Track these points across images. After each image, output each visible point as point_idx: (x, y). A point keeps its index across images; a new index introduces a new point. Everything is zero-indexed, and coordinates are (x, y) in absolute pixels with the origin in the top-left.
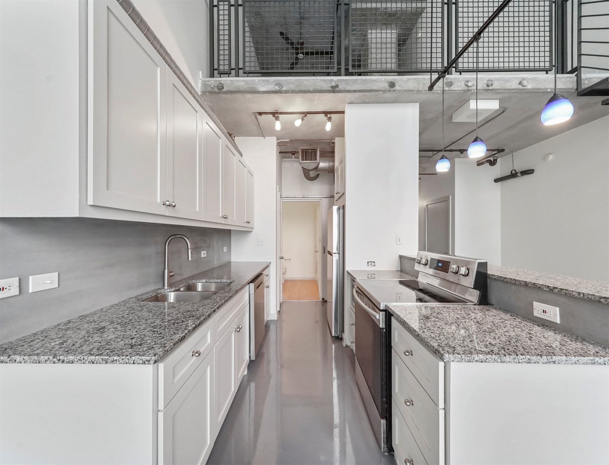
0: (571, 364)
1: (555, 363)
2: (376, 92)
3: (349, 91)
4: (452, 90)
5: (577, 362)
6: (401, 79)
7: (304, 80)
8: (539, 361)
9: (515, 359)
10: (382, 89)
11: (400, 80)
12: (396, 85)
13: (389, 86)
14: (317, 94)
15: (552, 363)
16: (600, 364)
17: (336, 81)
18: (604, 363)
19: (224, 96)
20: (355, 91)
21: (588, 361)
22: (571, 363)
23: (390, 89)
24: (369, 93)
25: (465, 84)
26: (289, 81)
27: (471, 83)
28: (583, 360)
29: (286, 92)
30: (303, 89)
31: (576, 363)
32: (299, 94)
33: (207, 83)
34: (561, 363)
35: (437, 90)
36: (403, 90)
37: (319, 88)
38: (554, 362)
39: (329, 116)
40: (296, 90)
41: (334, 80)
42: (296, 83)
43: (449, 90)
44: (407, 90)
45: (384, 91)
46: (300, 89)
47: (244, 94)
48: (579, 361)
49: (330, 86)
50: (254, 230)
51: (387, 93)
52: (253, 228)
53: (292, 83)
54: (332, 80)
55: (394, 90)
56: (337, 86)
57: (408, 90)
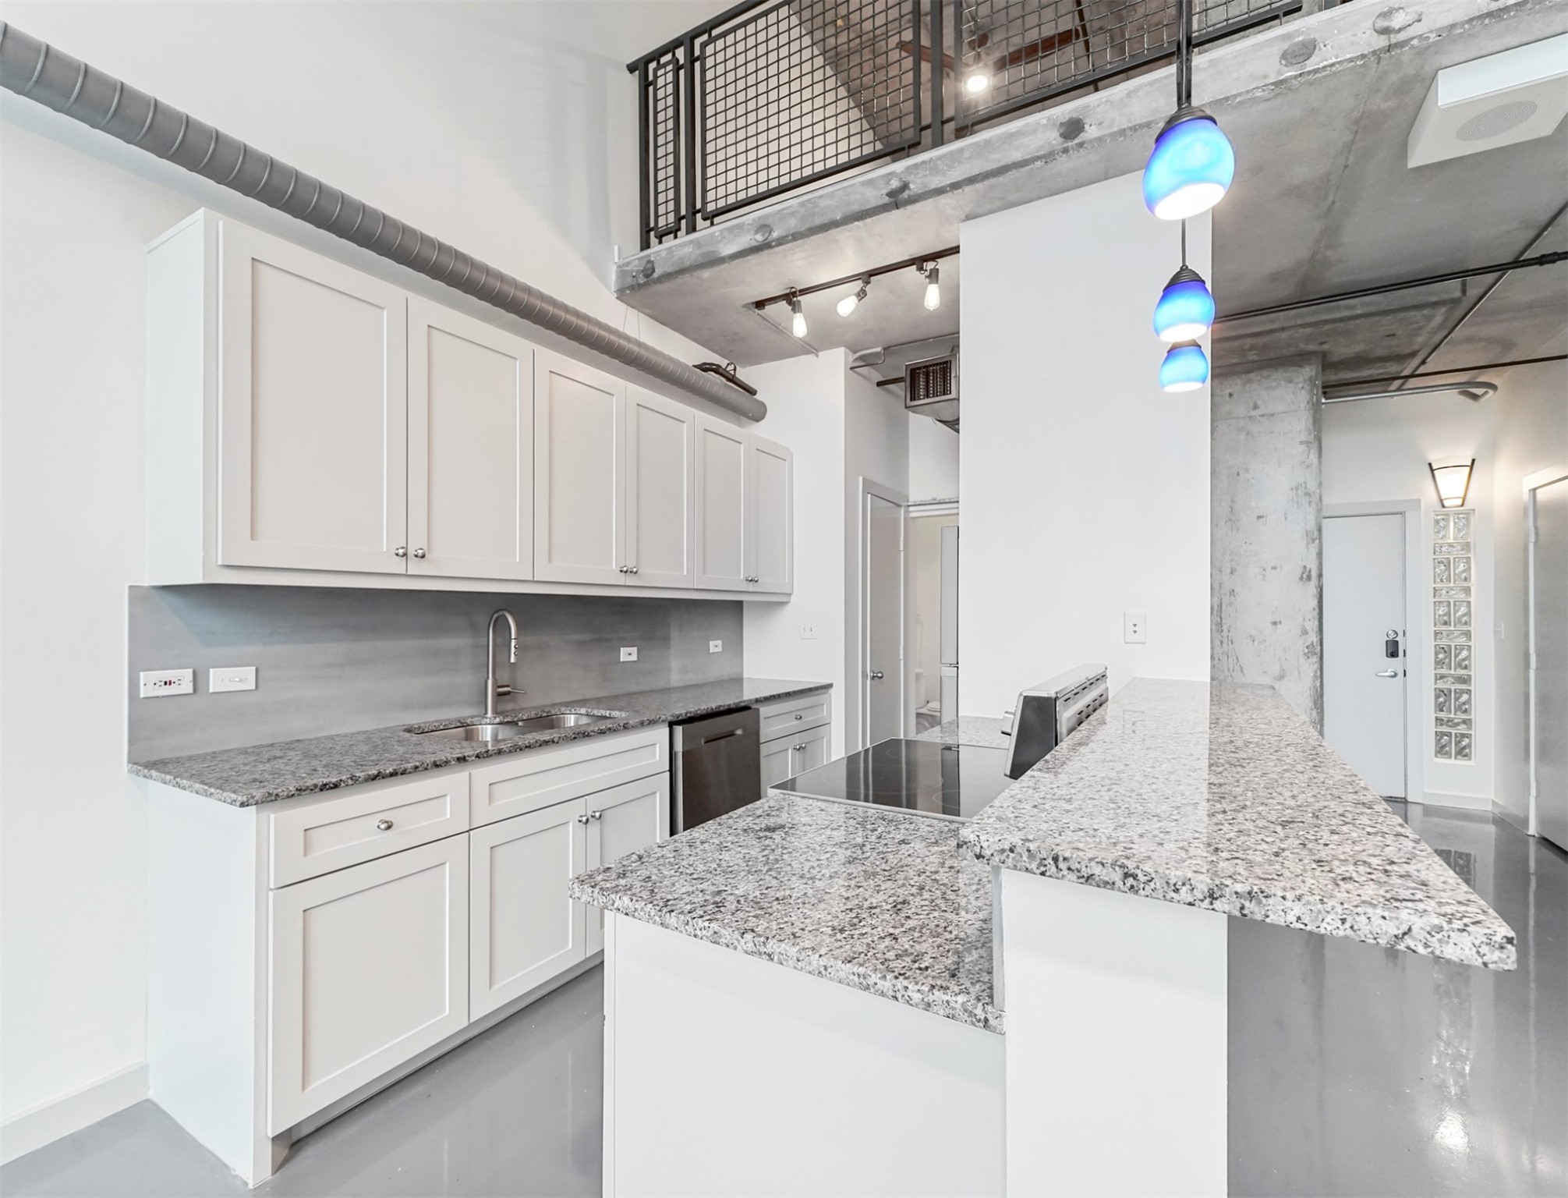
0: (810, 972)
1: (772, 960)
2: (1023, 167)
3: (940, 191)
4: (1316, 71)
5: (823, 972)
6: (1104, 100)
7: (821, 196)
8: (736, 943)
9: (687, 924)
10: (1039, 154)
11: (1099, 105)
12: (1087, 127)
13: (1062, 135)
14: (856, 223)
15: (764, 956)
16: (883, 994)
17: (902, 172)
18: (894, 994)
19: (659, 287)
20: (956, 186)
21: (851, 977)
22: (808, 968)
23: (1066, 145)
24: (1001, 178)
25: (1375, 30)
26: (785, 212)
27: (1407, 14)
28: (838, 971)
29: (781, 241)
30: (818, 221)
31: (820, 972)
32: (812, 238)
33: (626, 268)
34: (785, 963)
35: (1248, 92)
36: (1113, 135)
37: (856, 208)
38: (769, 955)
39: (930, 265)
40: (803, 229)
41: (898, 171)
42: (803, 210)
43: (1301, 75)
44: (1124, 130)
45: (1048, 157)
46: (812, 225)
47: (695, 274)
48: (829, 970)
49: (885, 192)
50: (792, 598)
51: (1058, 157)
52: (790, 594)
53: (793, 214)
54: (892, 174)
55: (1081, 145)
56: (905, 187)
57: (1130, 128)
